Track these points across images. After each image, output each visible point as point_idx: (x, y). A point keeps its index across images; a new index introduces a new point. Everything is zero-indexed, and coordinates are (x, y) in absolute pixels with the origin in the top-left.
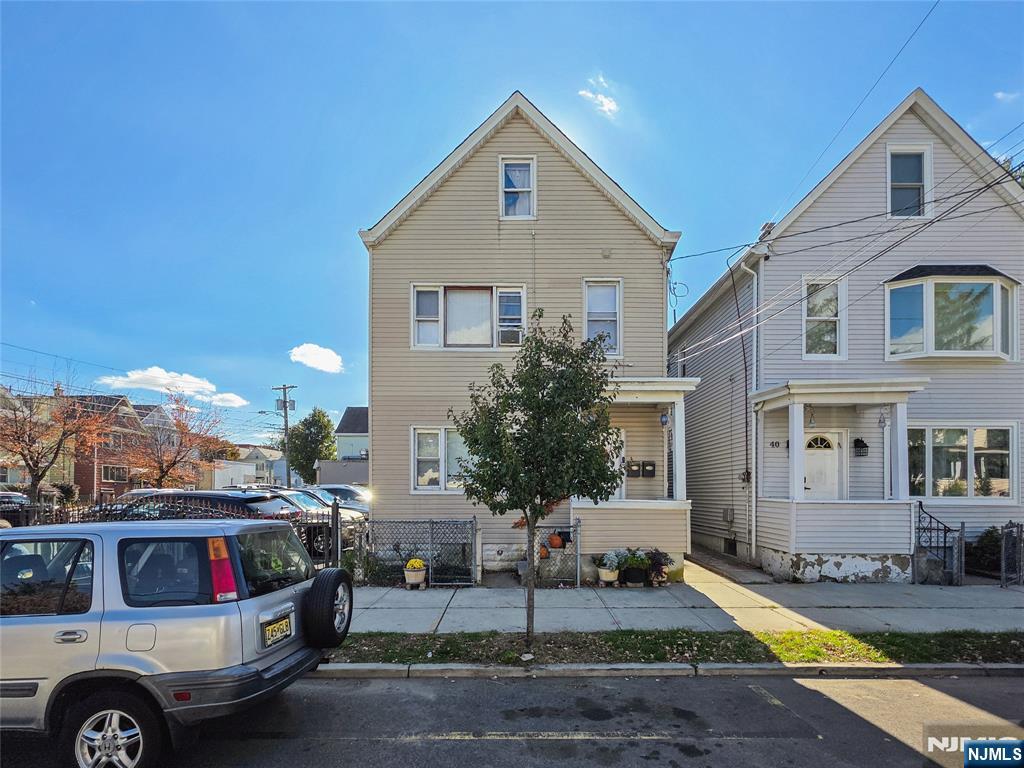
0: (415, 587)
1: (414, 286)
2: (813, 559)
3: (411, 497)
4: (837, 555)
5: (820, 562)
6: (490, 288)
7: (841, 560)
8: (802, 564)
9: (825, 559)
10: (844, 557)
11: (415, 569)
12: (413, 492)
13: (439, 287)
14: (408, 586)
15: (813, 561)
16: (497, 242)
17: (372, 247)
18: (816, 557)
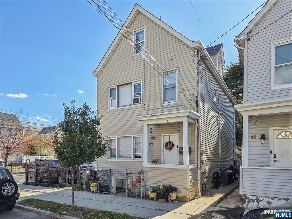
0: (93, 192)
1: (109, 88)
2: (254, 198)
3: (108, 162)
4: (269, 197)
5: (258, 200)
6: (131, 83)
7: (271, 201)
8: (247, 200)
9: (260, 199)
10: (273, 199)
11: (93, 186)
12: (108, 160)
13: (116, 86)
14: (91, 192)
15: (254, 199)
16: (132, 65)
17: (97, 76)
18: (256, 197)
